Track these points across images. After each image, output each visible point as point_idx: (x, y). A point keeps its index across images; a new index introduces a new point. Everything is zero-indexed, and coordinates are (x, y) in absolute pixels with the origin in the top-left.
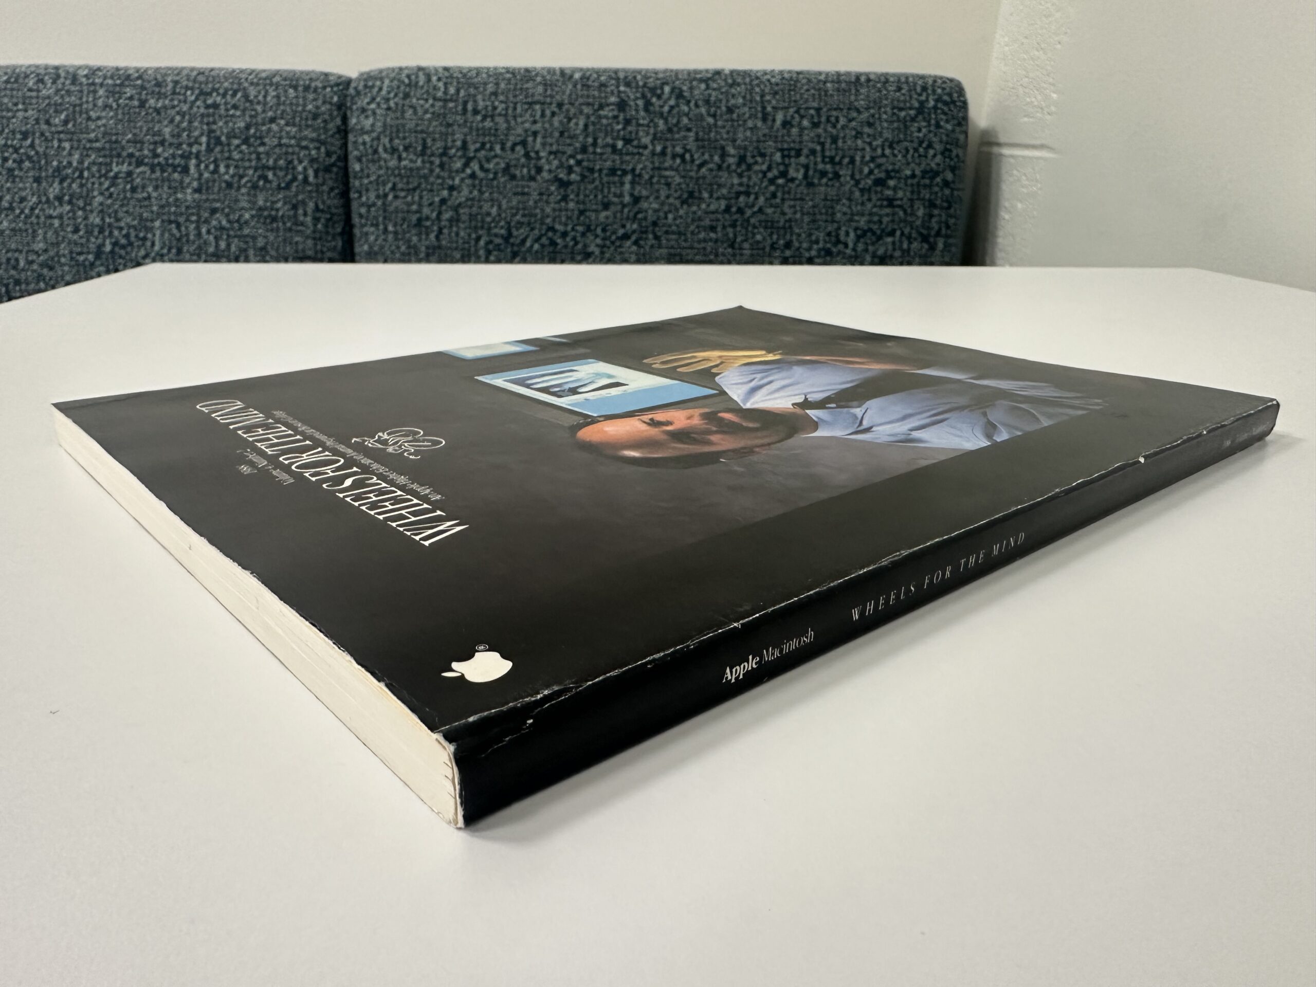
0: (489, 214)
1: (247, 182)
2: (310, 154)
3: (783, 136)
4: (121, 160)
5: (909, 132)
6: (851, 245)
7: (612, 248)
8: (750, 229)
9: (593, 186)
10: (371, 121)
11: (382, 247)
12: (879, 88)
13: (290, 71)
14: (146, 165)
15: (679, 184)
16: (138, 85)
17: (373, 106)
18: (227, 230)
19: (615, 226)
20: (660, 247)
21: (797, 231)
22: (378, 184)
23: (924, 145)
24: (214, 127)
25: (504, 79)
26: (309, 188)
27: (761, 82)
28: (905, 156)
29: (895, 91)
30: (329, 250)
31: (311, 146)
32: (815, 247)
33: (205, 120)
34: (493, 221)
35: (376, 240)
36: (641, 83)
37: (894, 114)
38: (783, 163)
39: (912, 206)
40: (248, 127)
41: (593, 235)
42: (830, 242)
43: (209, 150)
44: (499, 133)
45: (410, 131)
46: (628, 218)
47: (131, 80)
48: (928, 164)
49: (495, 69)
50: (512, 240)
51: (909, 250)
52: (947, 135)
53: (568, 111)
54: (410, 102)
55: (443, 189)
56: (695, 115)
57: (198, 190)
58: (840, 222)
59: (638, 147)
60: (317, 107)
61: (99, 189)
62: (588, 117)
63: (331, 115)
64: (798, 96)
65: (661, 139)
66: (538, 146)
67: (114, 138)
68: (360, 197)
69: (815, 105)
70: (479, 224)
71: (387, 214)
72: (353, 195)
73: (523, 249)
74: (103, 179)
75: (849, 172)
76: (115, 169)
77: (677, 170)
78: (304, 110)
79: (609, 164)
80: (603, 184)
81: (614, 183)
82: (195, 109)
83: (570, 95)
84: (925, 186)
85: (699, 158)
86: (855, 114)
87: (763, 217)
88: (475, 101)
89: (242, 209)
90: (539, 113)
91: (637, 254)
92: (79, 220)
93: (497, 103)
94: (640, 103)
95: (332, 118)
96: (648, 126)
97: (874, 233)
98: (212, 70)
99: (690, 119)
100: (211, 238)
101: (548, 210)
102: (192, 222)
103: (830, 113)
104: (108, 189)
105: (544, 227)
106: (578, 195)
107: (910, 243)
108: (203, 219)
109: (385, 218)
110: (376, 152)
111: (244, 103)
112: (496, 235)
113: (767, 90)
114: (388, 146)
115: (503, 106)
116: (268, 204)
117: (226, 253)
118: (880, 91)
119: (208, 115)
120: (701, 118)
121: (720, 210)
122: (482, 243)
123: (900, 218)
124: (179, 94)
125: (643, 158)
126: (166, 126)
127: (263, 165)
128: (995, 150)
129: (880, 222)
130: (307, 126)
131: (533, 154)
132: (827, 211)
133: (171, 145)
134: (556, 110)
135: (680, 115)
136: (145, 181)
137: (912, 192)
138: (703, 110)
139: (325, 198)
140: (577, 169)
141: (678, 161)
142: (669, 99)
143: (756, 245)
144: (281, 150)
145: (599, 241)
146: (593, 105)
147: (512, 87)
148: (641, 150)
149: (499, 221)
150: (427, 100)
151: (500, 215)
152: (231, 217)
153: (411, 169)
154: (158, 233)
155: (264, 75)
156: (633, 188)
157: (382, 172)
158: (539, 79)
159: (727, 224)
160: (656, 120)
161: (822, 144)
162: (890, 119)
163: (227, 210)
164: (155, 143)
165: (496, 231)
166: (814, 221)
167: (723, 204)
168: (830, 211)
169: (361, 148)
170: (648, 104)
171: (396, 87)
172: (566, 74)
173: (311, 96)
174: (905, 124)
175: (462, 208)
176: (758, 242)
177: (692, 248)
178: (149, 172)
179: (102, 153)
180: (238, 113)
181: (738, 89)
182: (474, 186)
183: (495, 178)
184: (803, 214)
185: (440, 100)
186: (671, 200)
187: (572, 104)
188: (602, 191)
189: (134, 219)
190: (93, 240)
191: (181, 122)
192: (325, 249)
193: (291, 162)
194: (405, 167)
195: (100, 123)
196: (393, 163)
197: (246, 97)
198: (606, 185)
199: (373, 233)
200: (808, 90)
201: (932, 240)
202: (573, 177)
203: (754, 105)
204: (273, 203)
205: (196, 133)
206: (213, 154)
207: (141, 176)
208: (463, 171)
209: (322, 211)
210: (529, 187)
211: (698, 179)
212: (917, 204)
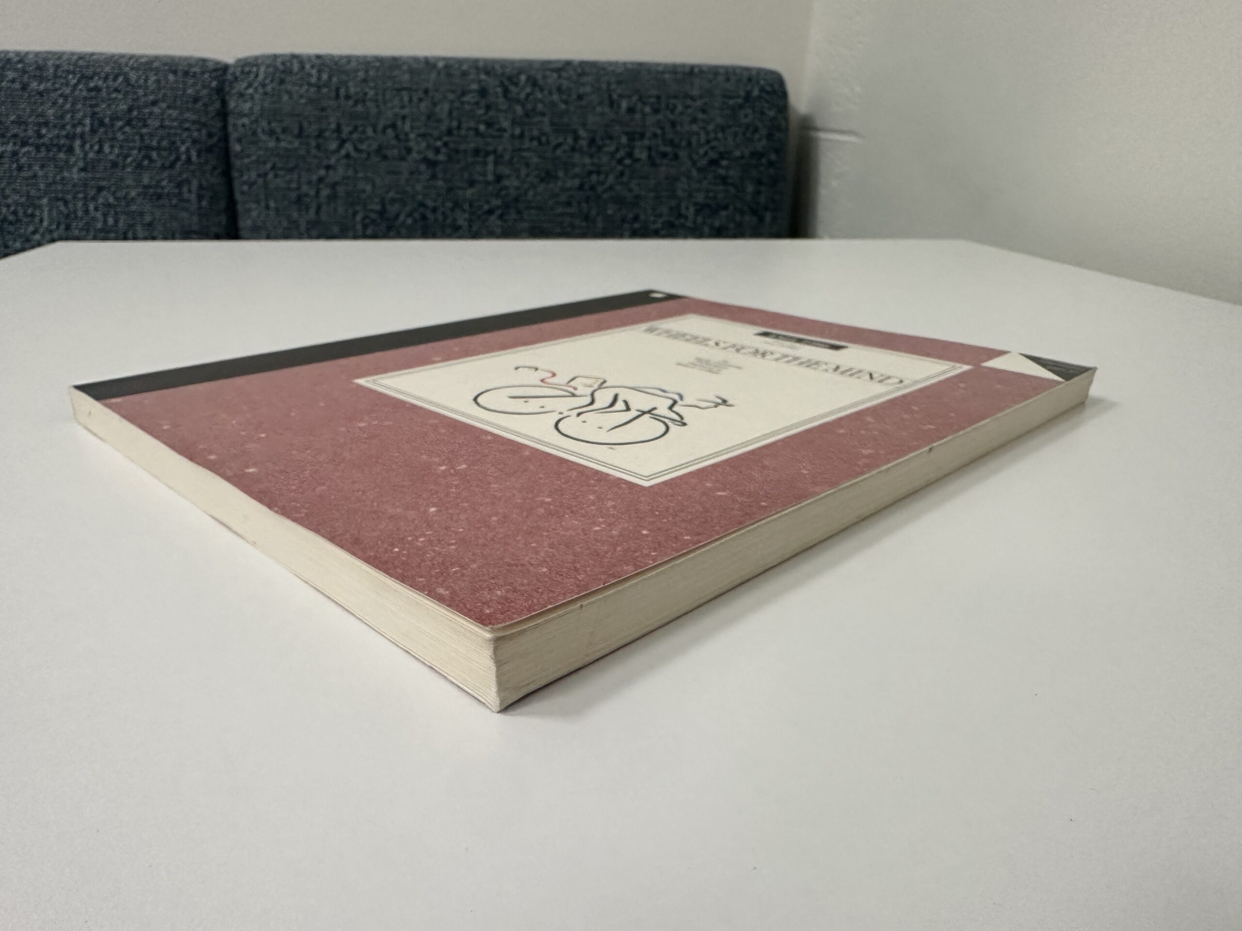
0: (364, 191)
1: (132, 162)
2: (192, 136)
3: (627, 121)
5: (737, 119)
6: (691, 218)
7: (479, 223)
8: (602, 204)
9: (459, 166)
10: (248, 105)
11: (264, 222)
12: (710, 79)
13: (168, 57)
14: (32, 145)
15: (537, 164)
16: (18, 69)
17: (251, 91)
18: (115, 206)
19: (481, 202)
20: (522, 221)
21: (643, 205)
22: (258, 164)
23: (751, 129)
24: (97, 110)
25: (372, 67)
26: (193, 167)
27: (607, 72)
28: (734, 140)
29: (725, 82)
30: (214, 226)
31: (193, 128)
32: (660, 221)
33: (88, 103)
34: (368, 197)
35: (259, 216)
36: (499, 72)
37: (724, 102)
38: (629, 146)
39: (742, 183)
40: (130, 110)
41: (460, 210)
42: (672, 215)
43: (93, 131)
44: (371, 116)
45: (287, 114)
46: (492, 195)
47: (12, 64)
48: (755, 147)
49: (364, 57)
50: (386, 215)
52: (771, 121)
53: (433, 97)
54: (286, 87)
55: (320, 168)
56: (551, 102)
57: (83, 170)
58: (680, 198)
59: (499, 130)
60: (197, 92)
62: (452, 102)
63: (210, 99)
64: (640, 86)
65: (518, 123)
68: (241, 176)
69: (655, 93)
70: (356, 201)
71: (268, 192)
72: (235, 174)
75: (687, 153)
77: (534, 151)
78: (184, 94)
79: (472, 145)
80: (468, 164)
81: (479, 163)
82: (77, 93)
83: (435, 82)
84: (753, 166)
85: (554, 140)
86: (690, 102)
87: (613, 194)
88: (347, 88)
89: (128, 187)
90: (406, 99)
91: (501, 229)
93: (367, 89)
94: (499, 90)
95: (212, 102)
96: (507, 111)
97: (710, 208)
98: (92, 54)
99: (544, 105)
100: (99, 215)
101: (419, 187)
102: (79, 199)
103: (667, 101)
105: (416, 203)
106: (445, 174)
107: (742, 216)
108: (89, 196)
109: (266, 195)
110: (254, 133)
111: (126, 87)
112: (372, 211)
113: (612, 80)
114: (266, 127)
115: (373, 92)
116: (154, 182)
117: (114, 231)
118: (711, 81)
119: (91, 98)
120: (553, 104)
121: (574, 187)
122: (359, 218)
123: (732, 194)
124: (61, 77)
125: (504, 140)
126: (50, 108)
127: (147, 145)
128: (813, 134)
129: (715, 198)
130: (188, 110)
131: (402, 137)
132: (669, 188)
133: (55, 126)
134: (422, 96)
135: (536, 101)
136: (31, 160)
137: (742, 172)
138: (555, 97)
139: (209, 176)
140: (444, 150)
141: (535, 143)
142: (526, 86)
143: (607, 219)
144: (163, 131)
145: (467, 216)
146: (456, 91)
147: (381, 74)
148: (502, 134)
149: (374, 198)
150: (301, 86)
151: (374, 192)
152: (118, 194)
153: (289, 150)
154: (46, 209)
155: (143, 60)
156: (496, 167)
157: (262, 153)
158: (405, 67)
159: (581, 199)
160: (514, 106)
161: (663, 129)
162: (722, 107)
163: (113, 189)
164: (39, 125)
165: (371, 206)
166: (658, 197)
167: (577, 182)
168: (672, 188)
169: (241, 130)
170: (506, 91)
171: (271, 73)
172: (430, 62)
174: (734, 111)
175: (340, 185)
176: (609, 216)
178: (33, 153)
180: (120, 96)
181: (587, 78)
182: (349, 166)
183: (368, 159)
184: (648, 191)
185: (314, 86)
186: (530, 179)
187: (437, 91)
188: (468, 171)
189: (21, 196)
191: (64, 104)
192: (210, 224)
193: (174, 143)
194: (283, 148)
196: (272, 144)
197: (127, 80)
198: (471, 165)
199: (255, 209)
200: (648, 80)
201: (760, 213)
202: (441, 157)
203: (601, 93)
204: (159, 182)
205: (79, 115)
206: (97, 135)
207: (27, 155)
208: (338, 150)
209: (206, 189)
210: (400, 166)
211: (554, 159)
212: (746, 182)
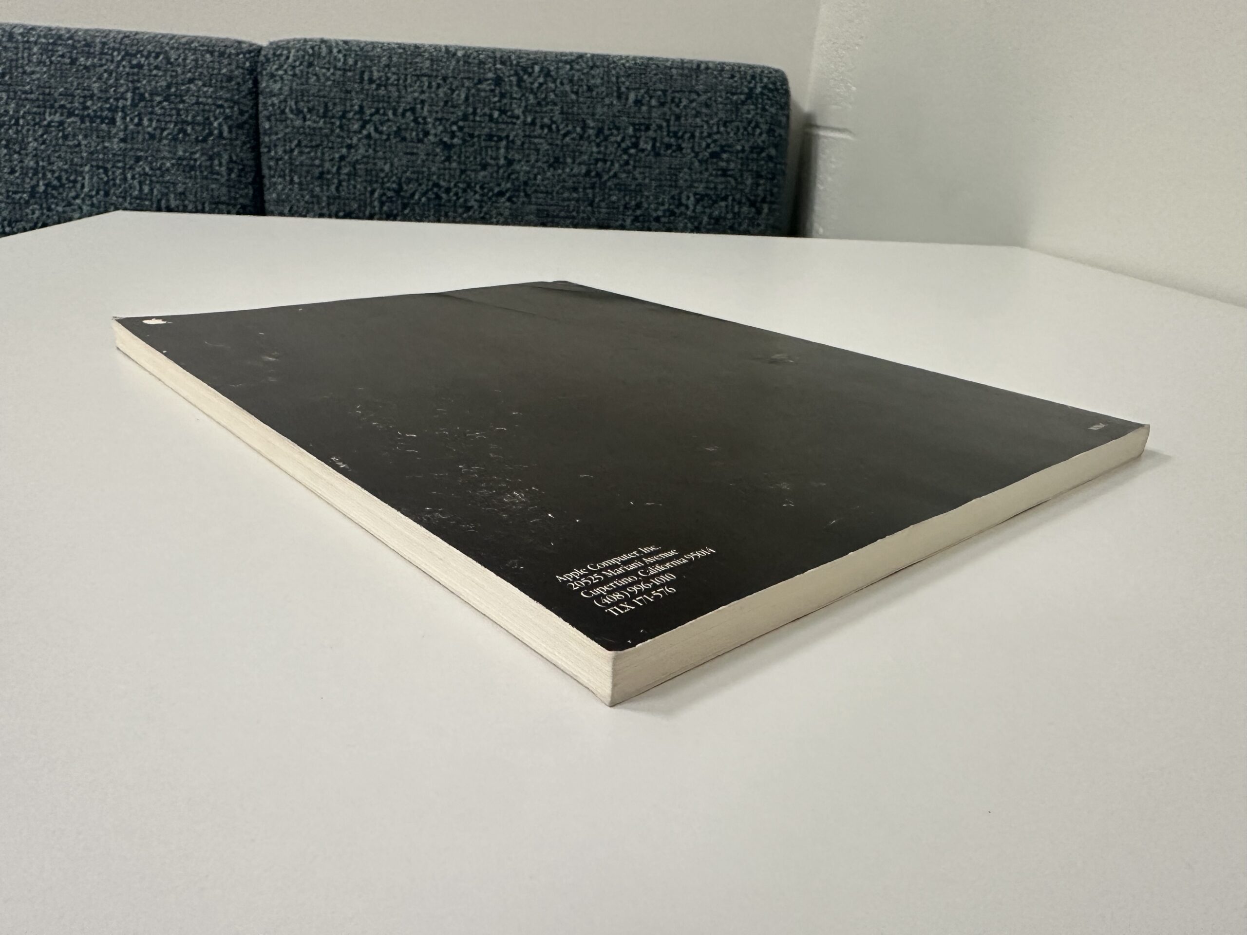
0: (382, 170)
1: (169, 134)
2: (224, 112)
3: (635, 113)
4: (53, 110)
5: (739, 114)
6: (691, 207)
7: (490, 203)
8: (607, 191)
9: (472, 149)
10: (278, 86)
11: (288, 196)
12: (715, 75)
13: (207, 38)
14: (77, 115)
15: (548, 150)
16: (69, 44)
17: (281, 72)
18: (150, 176)
19: (491, 185)
20: (530, 203)
21: (646, 193)
22: (285, 141)
23: (753, 125)
24: (139, 85)
25: (395, 53)
26: (224, 142)
27: (617, 65)
28: (735, 134)
29: (730, 78)
30: (241, 196)
31: (226, 105)
32: (662, 208)
33: (130, 79)
34: (386, 176)
35: (283, 189)
36: (515, 62)
37: (727, 98)
38: (635, 136)
39: (742, 176)
40: (169, 86)
41: (471, 191)
42: (673, 204)
43: (134, 105)
44: (391, 100)
45: (313, 95)
46: (503, 179)
47: (62, 40)
48: (756, 141)
49: (389, 44)
50: (402, 194)
51: (739, 212)
52: (772, 117)
53: (451, 83)
54: (314, 70)
55: (342, 147)
56: (562, 92)
57: (123, 140)
58: (681, 187)
59: (512, 117)
60: (232, 71)
61: (33, 136)
62: (469, 89)
63: (243, 79)
64: (648, 78)
65: (530, 111)
66: (425, 113)
67: (47, 91)
68: (269, 151)
69: (662, 87)
70: (374, 179)
71: (293, 167)
72: (263, 150)
73: (412, 201)
74: (37, 127)
75: (690, 145)
76: (48, 119)
77: (544, 138)
78: (219, 74)
79: (487, 130)
80: (481, 148)
81: (491, 147)
82: (121, 69)
83: (454, 69)
84: (753, 160)
85: (564, 128)
86: (694, 96)
87: (618, 181)
88: (371, 72)
89: (163, 158)
90: (426, 84)
91: (510, 209)
92: (15, 163)
93: (389, 75)
94: (514, 79)
95: (245, 82)
96: (520, 99)
97: (711, 198)
98: (137, 33)
99: (556, 95)
100: (136, 183)
101: (434, 169)
102: (119, 168)
103: (673, 95)
104: (42, 136)
105: (431, 183)
106: (459, 157)
107: (740, 208)
108: (128, 166)
109: (291, 171)
110: (283, 112)
111: (167, 65)
112: (389, 189)
113: (622, 73)
114: (294, 107)
115: (395, 77)
116: (187, 154)
117: (149, 197)
118: (716, 77)
119: (133, 74)
120: (565, 94)
121: (582, 174)
122: (376, 195)
123: (732, 186)
124: (106, 54)
125: (517, 127)
126: (95, 82)
127: (182, 119)
128: (814, 131)
129: (715, 188)
130: (222, 88)
131: (420, 120)
132: (672, 178)
133: (99, 98)
134: (441, 82)
135: (547, 91)
136: (77, 131)
137: (742, 165)
138: (567, 88)
139: (238, 150)
140: (458, 134)
141: (546, 131)
142: (539, 76)
143: (612, 206)
144: (199, 107)
145: (477, 197)
146: (473, 79)
147: (402, 60)
148: (514, 120)
149: (391, 177)
150: (328, 69)
151: (392, 171)
152: (154, 164)
153: (314, 129)
154: (87, 177)
155: (184, 40)
156: (507, 151)
157: (288, 130)
158: (426, 55)
159: (588, 185)
160: (527, 95)
161: (668, 121)
162: (726, 102)
164: (85, 97)
165: (388, 185)
166: (660, 186)
167: (584, 169)
168: (674, 177)
169: (271, 108)
170: (520, 80)
171: (300, 56)
172: (451, 51)
173: (226, 62)
174: (737, 106)
175: (360, 164)
176: (614, 202)
177: (558, 205)
178: (78, 123)
179: (36, 104)
180: (160, 73)
181: (598, 71)
182: (369, 146)
183: (388, 139)
184: (651, 180)
185: (339, 69)
186: (539, 164)
187: (455, 78)
188: (481, 154)
189: (66, 164)
190: (28, 180)
191: (108, 79)
192: (238, 196)
193: (208, 118)
194: (309, 127)
195: (34, 77)
196: (298, 123)
197: (167, 59)
198: (484, 150)
199: (280, 184)
200: (656, 75)
201: (758, 205)
202: (456, 141)
203: (611, 85)
204: (192, 153)
205: (122, 90)
206: (137, 109)
207: (72, 125)
208: (360, 132)
209: (235, 162)
210: (418, 148)
211: (563, 146)
212: (746, 175)
